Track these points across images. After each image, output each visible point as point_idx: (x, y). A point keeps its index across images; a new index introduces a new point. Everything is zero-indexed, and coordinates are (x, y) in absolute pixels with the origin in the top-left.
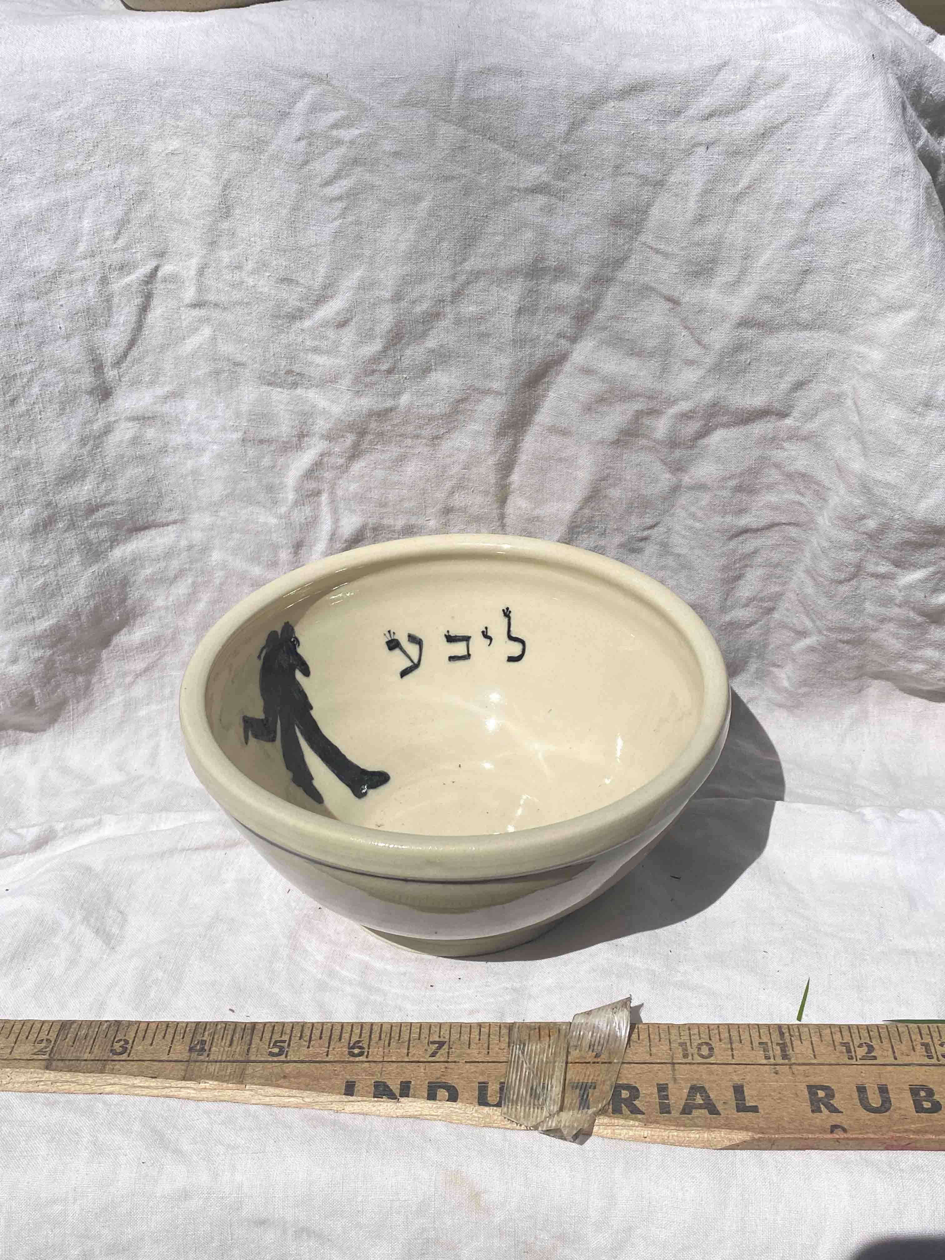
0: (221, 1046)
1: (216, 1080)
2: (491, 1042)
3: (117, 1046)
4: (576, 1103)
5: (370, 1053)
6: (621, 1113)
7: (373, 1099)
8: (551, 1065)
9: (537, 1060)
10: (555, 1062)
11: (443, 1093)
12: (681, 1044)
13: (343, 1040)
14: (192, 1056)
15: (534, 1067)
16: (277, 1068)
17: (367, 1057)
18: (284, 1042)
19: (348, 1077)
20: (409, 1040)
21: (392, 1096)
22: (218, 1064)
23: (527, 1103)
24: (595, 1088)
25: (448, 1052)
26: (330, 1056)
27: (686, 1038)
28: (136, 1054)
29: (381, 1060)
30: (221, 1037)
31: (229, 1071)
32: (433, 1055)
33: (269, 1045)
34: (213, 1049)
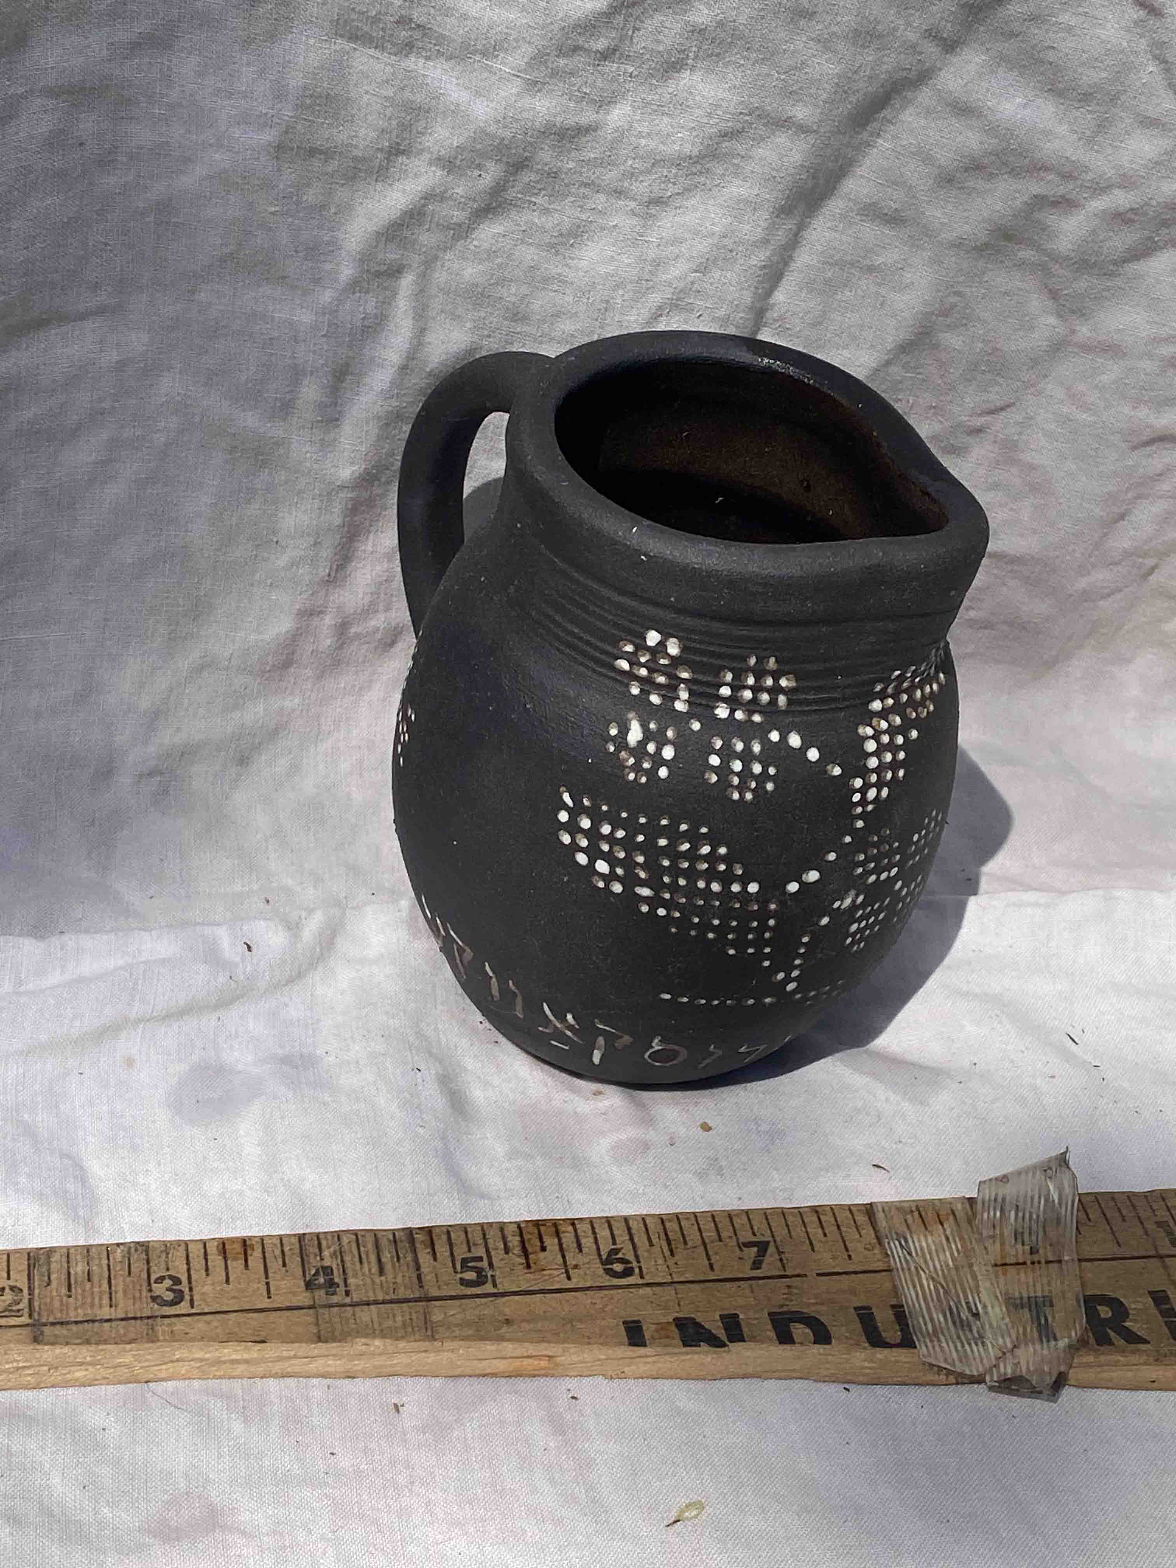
0: (364, 1275)
1: (383, 1337)
2: (845, 1238)
3: (160, 1289)
4: (1031, 1330)
5: (644, 1270)
6: (1111, 1343)
7: (684, 1349)
8: (966, 1269)
9: (937, 1263)
10: (971, 1266)
11: (799, 1330)
12: (1159, 1224)
13: (585, 1250)
14: (316, 1297)
15: (938, 1275)
16: (487, 1308)
17: (642, 1277)
18: (480, 1259)
19: (623, 1313)
20: (704, 1244)
21: (715, 1342)
22: (372, 1307)
23: (955, 1337)
24: (1052, 1305)
25: (781, 1260)
26: (574, 1280)
27: (1163, 1215)
28: (204, 1300)
29: (668, 1279)
30: (357, 1259)
31: (399, 1318)
32: (757, 1264)
33: (454, 1267)
34: (351, 1281)
